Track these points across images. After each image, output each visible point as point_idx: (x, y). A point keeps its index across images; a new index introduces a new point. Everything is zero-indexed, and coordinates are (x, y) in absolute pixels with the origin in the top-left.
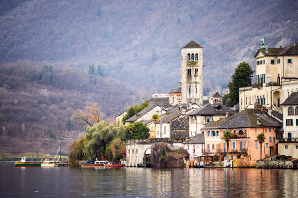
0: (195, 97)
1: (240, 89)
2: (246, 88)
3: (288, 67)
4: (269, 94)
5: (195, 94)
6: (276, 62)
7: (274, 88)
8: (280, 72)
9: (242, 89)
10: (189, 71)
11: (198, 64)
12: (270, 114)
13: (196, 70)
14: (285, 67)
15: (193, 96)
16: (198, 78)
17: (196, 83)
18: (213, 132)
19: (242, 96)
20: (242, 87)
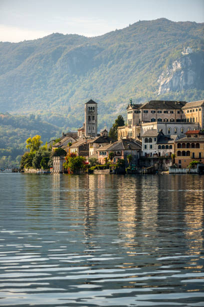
1: (119, 127)
2: (122, 127)
3: (145, 115)
4: (135, 130)
5: (93, 130)
7: (137, 127)
8: (141, 118)
10: (89, 117)
11: (95, 113)
12: (135, 142)
13: (94, 117)
14: (143, 115)
15: (92, 132)
17: (93, 124)
18: (103, 152)
19: (119, 132)
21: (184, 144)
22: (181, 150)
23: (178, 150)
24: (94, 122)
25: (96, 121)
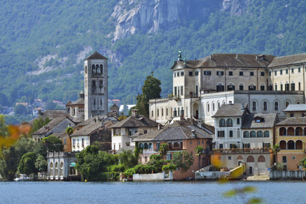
0: (100, 109)
1: (150, 101)
3: (206, 79)
4: (188, 105)
5: (100, 105)
6: (194, 74)
7: (194, 99)
9: (154, 100)
10: (94, 82)
11: (103, 75)
12: (200, 126)
13: (101, 82)
14: (204, 79)
15: (98, 108)
16: (103, 89)
17: (101, 94)
18: (146, 144)
19: (152, 108)
20: (151, 99)
21: (291, 129)
22: (287, 139)
23: (280, 139)
24: (103, 91)
25: (106, 89)
